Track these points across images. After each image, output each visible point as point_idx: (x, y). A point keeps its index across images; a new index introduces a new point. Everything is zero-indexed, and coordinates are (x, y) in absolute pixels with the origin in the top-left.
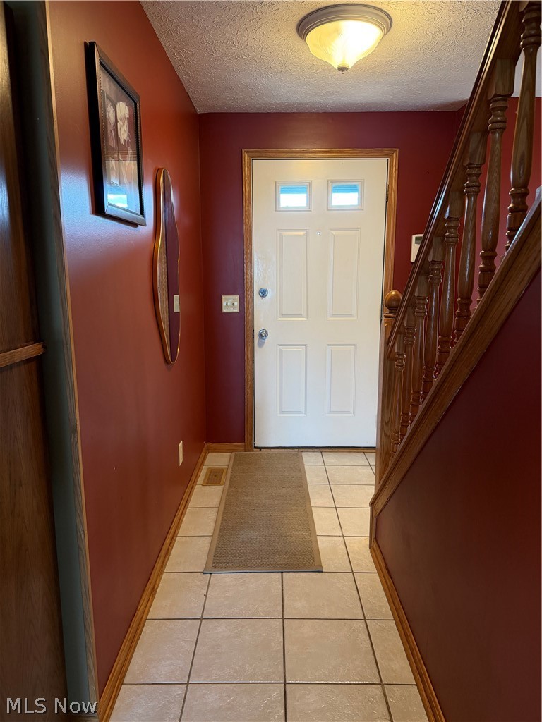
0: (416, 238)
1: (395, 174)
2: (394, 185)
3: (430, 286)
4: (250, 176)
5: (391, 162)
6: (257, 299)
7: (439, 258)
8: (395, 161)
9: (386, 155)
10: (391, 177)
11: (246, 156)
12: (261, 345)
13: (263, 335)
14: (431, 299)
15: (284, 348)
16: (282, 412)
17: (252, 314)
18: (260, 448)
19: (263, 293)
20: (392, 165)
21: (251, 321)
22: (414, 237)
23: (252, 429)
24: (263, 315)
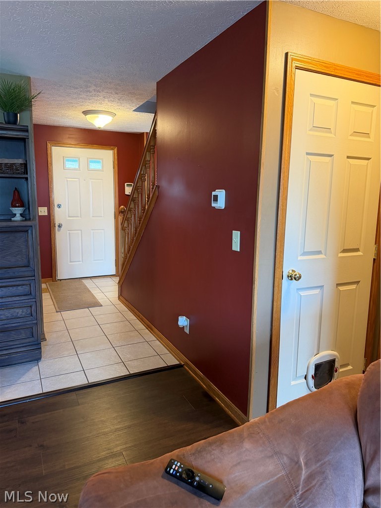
0: (127, 185)
1: (116, 157)
2: (116, 162)
3: (135, 204)
4: (51, 154)
5: (114, 152)
6: (56, 209)
7: (137, 197)
8: (116, 152)
9: (112, 149)
10: (115, 159)
11: (49, 145)
12: (59, 230)
13: (60, 226)
14: (135, 208)
15: (71, 232)
16: (71, 262)
17: (54, 216)
18: (61, 280)
19: (59, 206)
20: (114, 153)
21: (54, 219)
22: (126, 184)
23: (56, 270)
24: (59, 216)
